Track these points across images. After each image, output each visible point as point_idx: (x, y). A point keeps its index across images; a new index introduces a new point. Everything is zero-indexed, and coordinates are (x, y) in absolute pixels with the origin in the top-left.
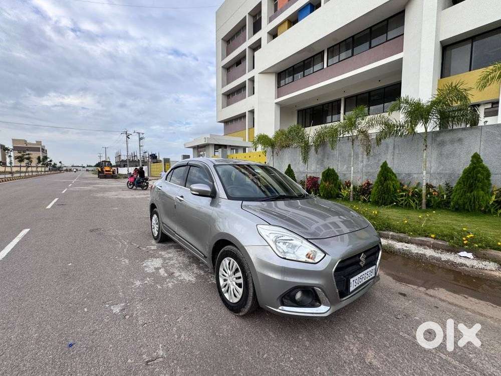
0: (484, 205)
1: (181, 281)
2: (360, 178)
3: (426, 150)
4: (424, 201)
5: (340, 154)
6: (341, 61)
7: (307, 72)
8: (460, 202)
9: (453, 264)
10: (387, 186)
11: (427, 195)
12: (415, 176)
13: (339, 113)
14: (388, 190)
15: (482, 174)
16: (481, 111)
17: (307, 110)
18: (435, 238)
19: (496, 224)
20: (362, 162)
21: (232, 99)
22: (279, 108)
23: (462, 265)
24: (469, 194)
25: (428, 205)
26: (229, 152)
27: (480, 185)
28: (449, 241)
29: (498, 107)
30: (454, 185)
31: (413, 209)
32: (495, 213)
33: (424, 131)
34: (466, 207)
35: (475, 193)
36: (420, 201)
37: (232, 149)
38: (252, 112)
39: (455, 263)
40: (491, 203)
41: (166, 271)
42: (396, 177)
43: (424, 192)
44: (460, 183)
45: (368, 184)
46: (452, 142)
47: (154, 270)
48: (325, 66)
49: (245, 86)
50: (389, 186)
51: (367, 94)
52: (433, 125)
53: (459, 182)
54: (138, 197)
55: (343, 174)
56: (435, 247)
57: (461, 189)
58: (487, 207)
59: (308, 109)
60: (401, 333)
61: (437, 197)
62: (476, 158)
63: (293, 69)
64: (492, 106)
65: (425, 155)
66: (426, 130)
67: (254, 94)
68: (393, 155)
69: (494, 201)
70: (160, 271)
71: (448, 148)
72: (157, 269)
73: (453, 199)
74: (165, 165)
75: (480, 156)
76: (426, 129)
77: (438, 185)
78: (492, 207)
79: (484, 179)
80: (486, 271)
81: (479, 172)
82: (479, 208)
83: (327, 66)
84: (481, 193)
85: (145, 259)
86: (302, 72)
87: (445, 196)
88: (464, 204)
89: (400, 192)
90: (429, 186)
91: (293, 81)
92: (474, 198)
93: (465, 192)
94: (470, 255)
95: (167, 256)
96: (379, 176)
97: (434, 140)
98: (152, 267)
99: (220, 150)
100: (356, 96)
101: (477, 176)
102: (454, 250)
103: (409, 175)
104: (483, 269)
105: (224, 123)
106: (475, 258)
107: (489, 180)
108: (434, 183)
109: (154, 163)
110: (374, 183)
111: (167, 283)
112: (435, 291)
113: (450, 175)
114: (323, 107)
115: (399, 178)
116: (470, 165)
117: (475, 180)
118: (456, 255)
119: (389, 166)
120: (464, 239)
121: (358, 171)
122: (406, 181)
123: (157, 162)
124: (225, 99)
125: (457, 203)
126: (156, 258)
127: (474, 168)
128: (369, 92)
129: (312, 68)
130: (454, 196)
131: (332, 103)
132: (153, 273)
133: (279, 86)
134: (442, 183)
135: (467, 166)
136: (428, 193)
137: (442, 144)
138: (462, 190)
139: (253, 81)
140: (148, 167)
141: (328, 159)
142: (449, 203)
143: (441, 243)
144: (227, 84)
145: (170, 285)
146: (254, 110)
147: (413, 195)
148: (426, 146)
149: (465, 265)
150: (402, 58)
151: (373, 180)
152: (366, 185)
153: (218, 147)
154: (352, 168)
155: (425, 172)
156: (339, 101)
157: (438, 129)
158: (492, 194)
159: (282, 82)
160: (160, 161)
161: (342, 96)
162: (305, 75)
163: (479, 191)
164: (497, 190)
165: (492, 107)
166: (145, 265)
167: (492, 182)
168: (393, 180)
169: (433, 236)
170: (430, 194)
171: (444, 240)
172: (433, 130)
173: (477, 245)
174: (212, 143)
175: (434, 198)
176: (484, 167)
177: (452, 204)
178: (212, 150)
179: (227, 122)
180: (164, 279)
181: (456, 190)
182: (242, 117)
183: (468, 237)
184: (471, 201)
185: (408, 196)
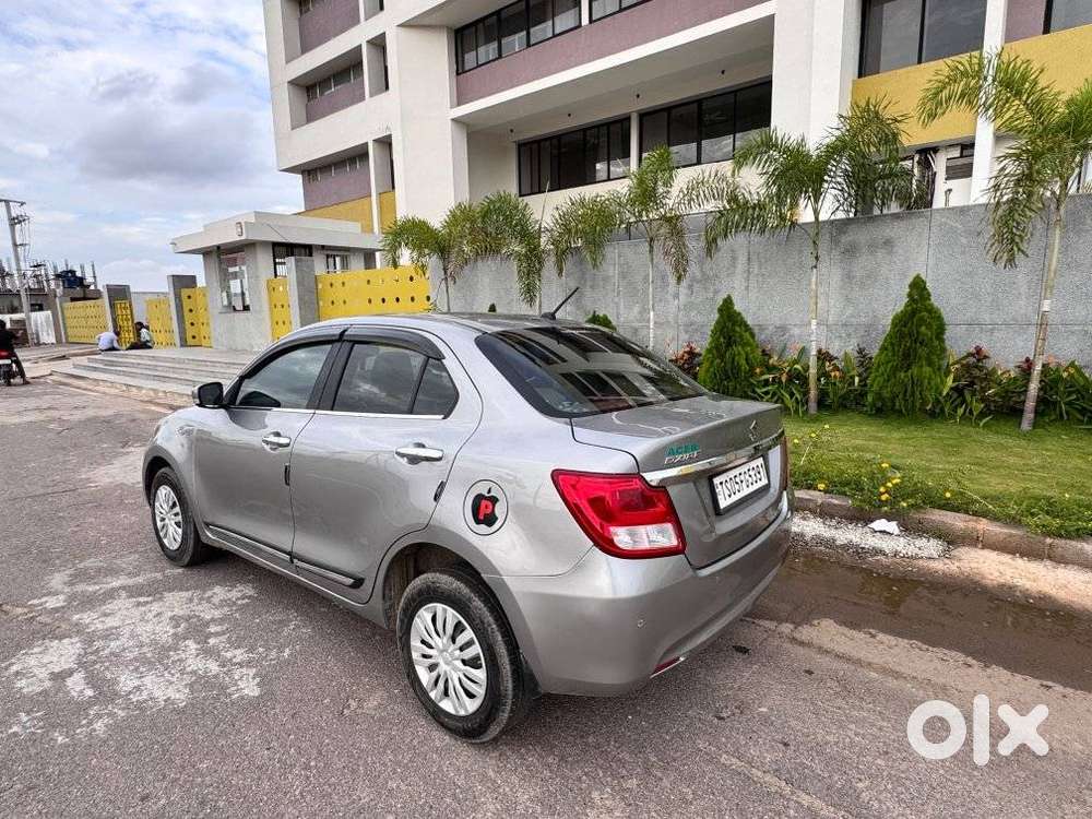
0: (930, 397)
1: (140, 706)
2: (673, 338)
3: (816, 267)
4: (813, 393)
5: (623, 275)
6: (626, 9)
7: (539, 32)
8: (886, 394)
9: (860, 552)
10: (733, 359)
11: (819, 380)
12: (796, 331)
13: (627, 155)
14: (736, 368)
15: (929, 326)
16: (940, 164)
17: (542, 144)
18: (826, 492)
19: (951, 442)
20: (676, 296)
21: (323, 98)
22: (465, 135)
23: (878, 551)
24: (903, 375)
25: (822, 404)
26: (318, 265)
27: (923, 351)
28: (852, 497)
29: (973, 155)
30: (874, 352)
31: (790, 414)
32: (952, 416)
33: (813, 219)
34: (897, 404)
35: (915, 370)
36: (806, 393)
37: (328, 256)
38: (386, 143)
39: (863, 548)
40: (945, 393)
41: (92, 680)
42: (753, 335)
43: (813, 371)
44: (886, 349)
45: (692, 354)
46: (873, 247)
47: (48, 684)
48: (585, 20)
49: (361, 63)
50: (737, 358)
51: (695, 105)
52: (831, 205)
53: (883, 345)
54: (16, 420)
55: (631, 327)
56: (824, 513)
57: (888, 363)
58: (937, 401)
59: (546, 139)
60: (724, 758)
61: (840, 382)
62: (918, 288)
63: (499, 20)
64: (962, 153)
65: (814, 280)
66: (817, 218)
67: (387, 88)
68: (748, 279)
69: (952, 389)
70: (70, 682)
71: (862, 264)
72: (60, 677)
73: (872, 386)
74: (112, 306)
75: (925, 283)
76: (816, 212)
77: (842, 353)
78: (946, 401)
79: (931, 339)
80: (921, 562)
81: (922, 321)
82: (922, 404)
83: (591, 21)
84: (927, 370)
85: (19, 647)
86: (525, 32)
87: (857, 379)
88: (893, 400)
89: (762, 374)
90: (823, 356)
91: (500, 56)
92: (913, 382)
93: (895, 370)
94: (892, 527)
95: (100, 626)
96: (714, 332)
97: (835, 241)
98: (43, 674)
99: (291, 261)
100: (668, 110)
101: (918, 332)
102: (861, 517)
103: (783, 329)
104: (916, 557)
105: (303, 173)
106: (901, 531)
107: (943, 341)
108: (835, 349)
109: (73, 300)
110: (703, 352)
111: (90, 723)
112: (810, 629)
113: (869, 328)
114: (585, 135)
115: (761, 337)
116: (907, 306)
117: (916, 343)
118: (866, 529)
119: (738, 307)
120: (882, 489)
121: (669, 322)
122: (775, 344)
123: (85, 299)
124: (302, 98)
125: (879, 396)
126: (61, 638)
127: (914, 313)
128: (699, 102)
129: (550, 23)
130: (874, 381)
131: (608, 125)
132: (45, 693)
133: (460, 70)
134: (851, 348)
135: (900, 307)
136: (822, 374)
137: (851, 252)
138: (890, 365)
139: (384, 49)
140: (55, 316)
141: (591, 287)
142: (863, 395)
143: (836, 502)
144: (303, 52)
145: (99, 726)
146: (390, 136)
147: (790, 380)
148: (817, 258)
149: (881, 552)
150: (772, 17)
151: (702, 345)
152: (686, 356)
153: (283, 250)
154: (652, 313)
155: (814, 322)
156: (624, 121)
157: (840, 215)
158: (947, 373)
159: (470, 59)
160: (97, 295)
161: (633, 107)
162: (532, 42)
163: (922, 366)
164: (957, 362)
165: (962, 156)
166: (14, 668)
167: (948, 344)
168: (747, 344)
169: (821, 486)
170: (827, 375)
171: (844, 494)
172: (833, 217)
173: (905, 505)
174: (263, 238)
175: (835, 384)
176: (933, 308)
177: (870, 398)
178: (264, 259)
179: (311, 171)
180: (82, 707)
181: (879, 366)
182: (358, 156)
183: (889, 485)
184: (906, 391)
185: (780, 382)
